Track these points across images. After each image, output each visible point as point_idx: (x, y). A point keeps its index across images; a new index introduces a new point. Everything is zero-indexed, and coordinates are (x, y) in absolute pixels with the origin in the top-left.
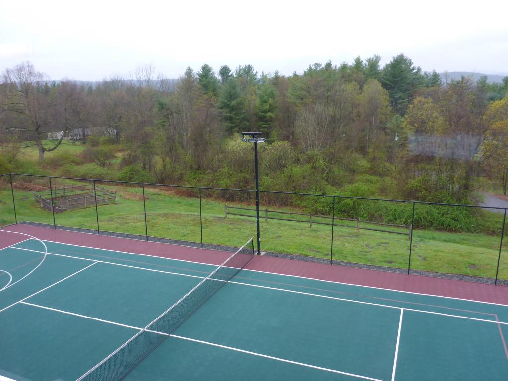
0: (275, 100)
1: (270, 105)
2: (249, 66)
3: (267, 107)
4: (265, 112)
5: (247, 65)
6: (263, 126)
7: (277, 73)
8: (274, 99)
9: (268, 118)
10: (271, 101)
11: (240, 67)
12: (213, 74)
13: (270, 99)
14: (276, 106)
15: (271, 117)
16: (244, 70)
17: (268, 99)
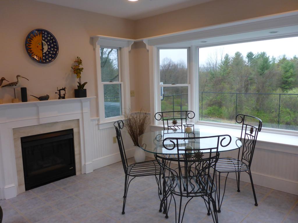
0: (295, 70)
1: (291, 73)
2: (264, 52)
3: (289, 74)
4: (287, 78)
5: (262, 52)
6: (286, 87)
7: (284, 56)
8: (293, 69)
9: (289, 82)
10: (291, 70)
11: (258, 53)
12: (242, 57)
13: (291, 69)
14: (295, 74)
15: (291, 81)
16: (260, 55)
17: (290, 70)
